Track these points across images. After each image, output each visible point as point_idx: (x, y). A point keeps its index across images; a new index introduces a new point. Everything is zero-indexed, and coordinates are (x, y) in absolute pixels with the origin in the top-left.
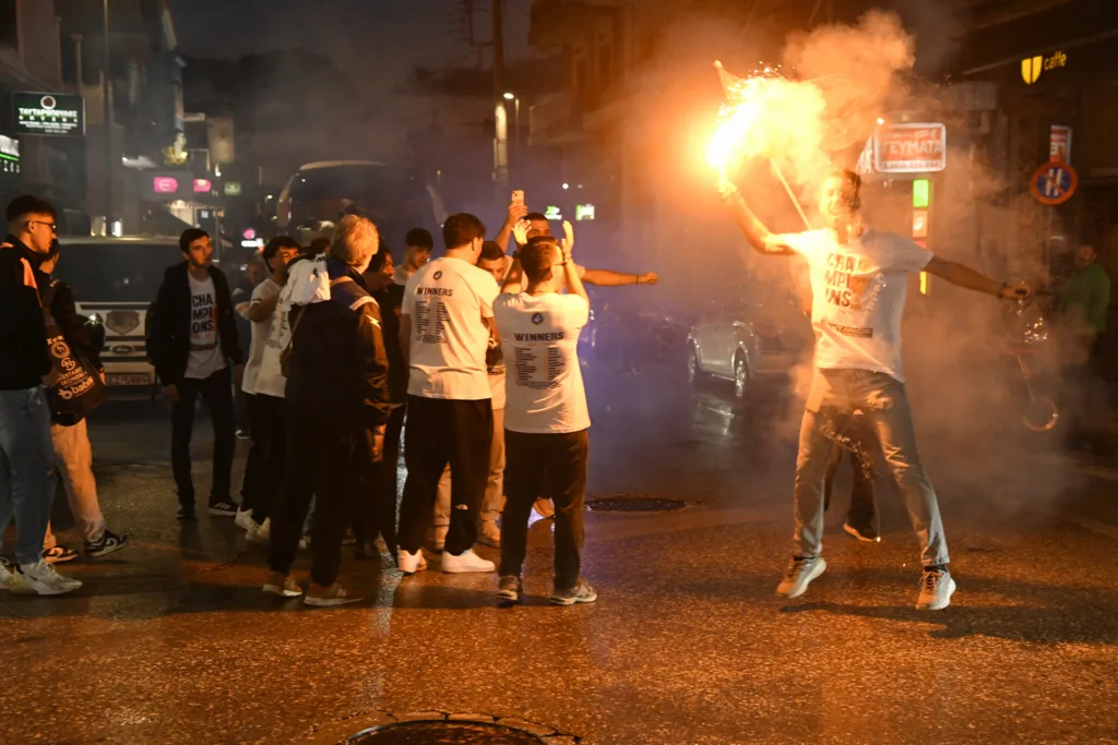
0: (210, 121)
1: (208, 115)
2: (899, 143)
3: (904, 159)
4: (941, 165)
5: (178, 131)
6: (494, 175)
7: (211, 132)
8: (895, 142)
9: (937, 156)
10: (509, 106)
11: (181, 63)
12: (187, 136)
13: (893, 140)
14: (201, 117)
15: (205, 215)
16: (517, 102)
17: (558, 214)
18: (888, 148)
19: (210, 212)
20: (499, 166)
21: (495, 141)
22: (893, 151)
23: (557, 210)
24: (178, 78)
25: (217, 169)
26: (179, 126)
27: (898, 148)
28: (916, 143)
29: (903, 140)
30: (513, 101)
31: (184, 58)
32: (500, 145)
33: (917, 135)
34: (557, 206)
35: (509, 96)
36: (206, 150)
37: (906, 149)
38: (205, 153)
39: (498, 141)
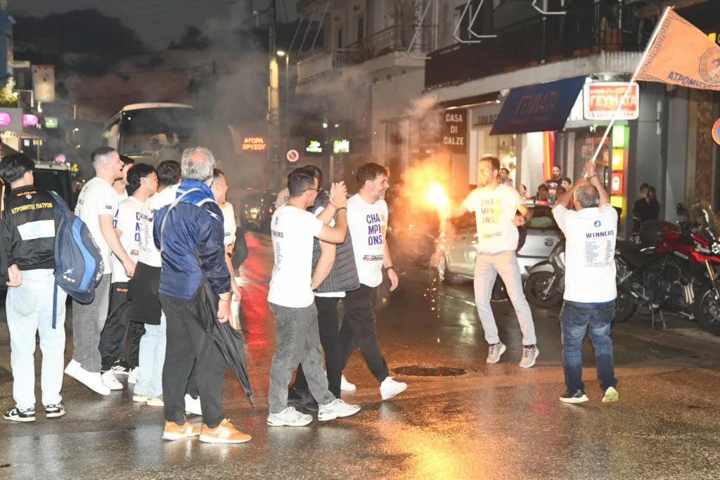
0: (34, 67)
1: (33, 63)
2: (604, 97)
3: (607, 109)
4: (635, 115)
5: (8, 76)
6: (268, 116)
7: (36, 77)
8: (601, 97)
9: (633, 108)
10: (281, 61)
11: (12, 20)
12: (16, 79)
13: (597, 94)
14: (27, 64)
15: (27, 143)
16: (287, 59)
17: (319, 147)
18: (595, 101)
19: (31, 141)
20: (272, 109)
21: (269, 88)
22: (599, 104)
23: (319, 144)
24: (10, 32)
25: (39, 107)
26: (10, 71)
27: (603, 101)
28: (616, 97)
29: (606, 94)
30: (284, 58)
31: (15, 17)
32: (273, 92)
33: (618, 91)
34: (318, 141)
35: (281, 53)
36: (32, 91)
37: (608, 102)
38: (30, 94)
39: (271, 88)
